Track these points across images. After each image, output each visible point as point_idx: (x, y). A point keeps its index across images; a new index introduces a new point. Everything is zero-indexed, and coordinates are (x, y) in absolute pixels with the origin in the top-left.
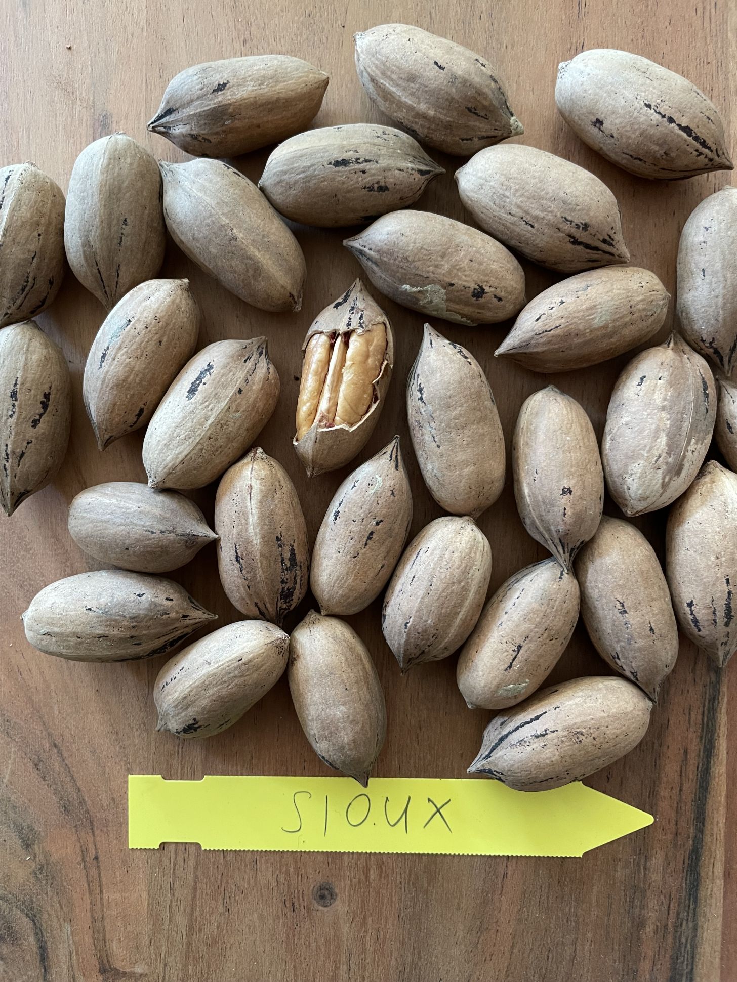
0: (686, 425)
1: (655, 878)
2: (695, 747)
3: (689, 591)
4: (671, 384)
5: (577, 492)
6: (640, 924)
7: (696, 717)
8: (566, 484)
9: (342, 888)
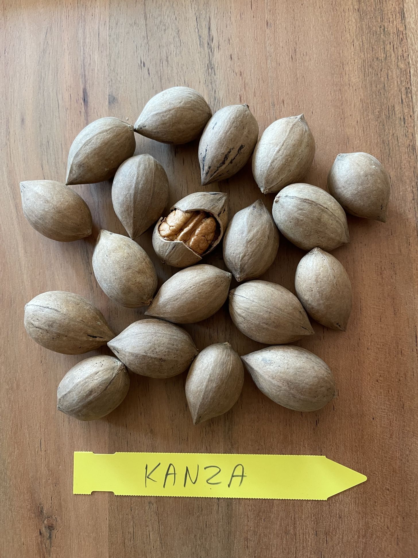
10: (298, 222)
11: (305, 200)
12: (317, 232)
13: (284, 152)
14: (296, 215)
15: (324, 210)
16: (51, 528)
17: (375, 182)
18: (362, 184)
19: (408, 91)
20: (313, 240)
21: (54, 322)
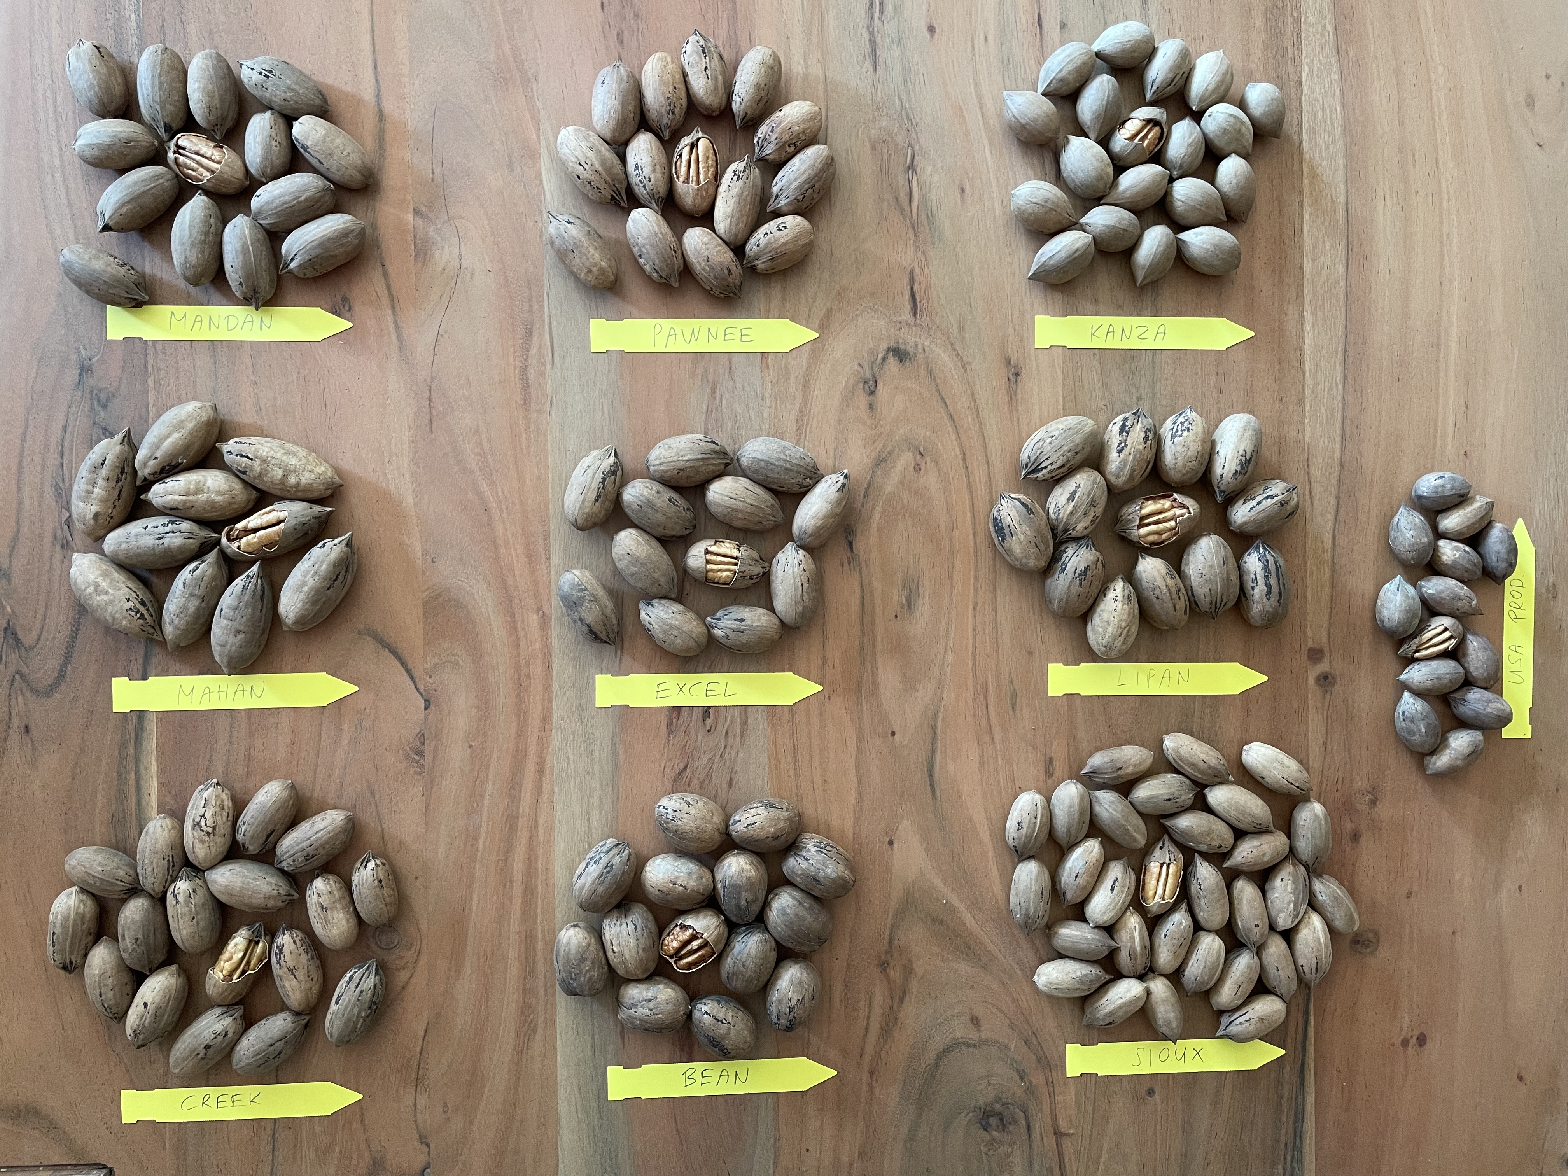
0: (1300, 900)
1: (1287, 1076)
2: (1301, 1021)
3: (1301, 961)
4: (1294, 882)
5: (1261, 926)
6: (1282, 1098)
7: (1301, 1008)
8: (1256, 923)
9: (1158, 1089)
10: (1225, 131)
11: (1231, 115)
12: (1237, 140)
13: (1218, 79)
14: (1224, 125)
15: (1243, 123)
16: (1017, 374)
17: (1278, 106)
18: (1269, 106)
19: (1299, 36)
20: (1232, 147)
21: (1048, 199)
